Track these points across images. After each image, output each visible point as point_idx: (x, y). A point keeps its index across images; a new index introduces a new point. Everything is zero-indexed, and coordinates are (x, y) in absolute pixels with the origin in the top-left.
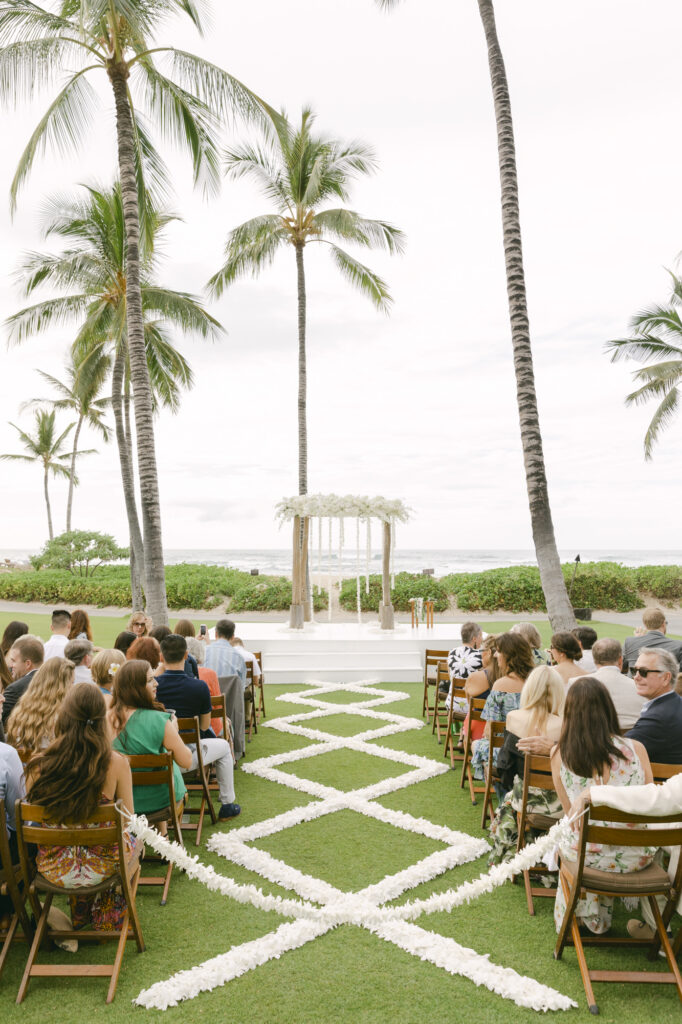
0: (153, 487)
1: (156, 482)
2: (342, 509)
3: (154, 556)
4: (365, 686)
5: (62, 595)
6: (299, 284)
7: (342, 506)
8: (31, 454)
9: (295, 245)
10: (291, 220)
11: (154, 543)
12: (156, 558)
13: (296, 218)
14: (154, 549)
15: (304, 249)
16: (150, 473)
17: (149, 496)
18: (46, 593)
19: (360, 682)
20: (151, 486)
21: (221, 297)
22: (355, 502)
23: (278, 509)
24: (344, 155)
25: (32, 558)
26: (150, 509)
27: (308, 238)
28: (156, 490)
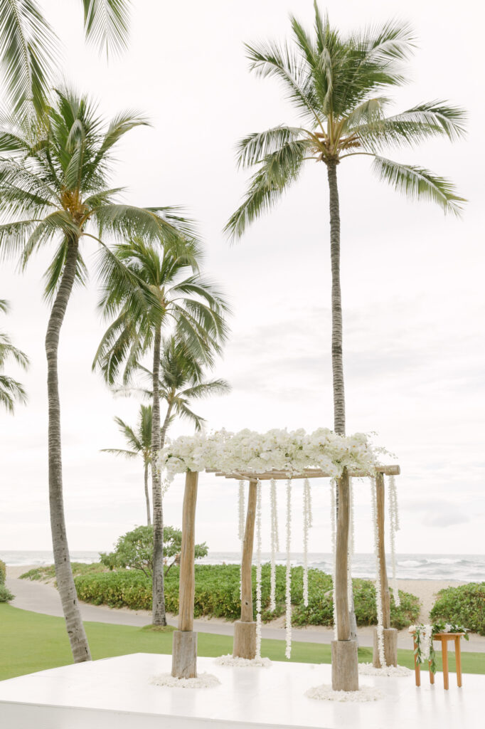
5: (125, 598)
6: (331, 205)
8: (131, 448)
9: (326, 162)
10: (321, 136)
13: (326, 133)
15: (338, 167)
18: (113, 595)
21: (242, 236)
24: (376, 44)
25: (103, 555)
27: (342, 153)
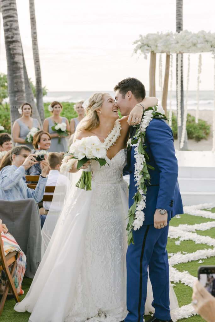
0: (14, 26)
1: (16, 21)
2: (195, 45)
3: (16, 89)
4: (205, 210)
7: (195, 41)
11: (16, 77)
12: (18, 91)
14: (16, 83)
16: (11, 13)
17: (10, 34)
19: (200, 206)
20: (11, 25)
22: (207, 38)
23: (136, 45)
26: (11, 46)
28: (17, 29)
